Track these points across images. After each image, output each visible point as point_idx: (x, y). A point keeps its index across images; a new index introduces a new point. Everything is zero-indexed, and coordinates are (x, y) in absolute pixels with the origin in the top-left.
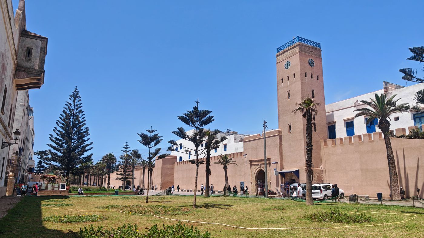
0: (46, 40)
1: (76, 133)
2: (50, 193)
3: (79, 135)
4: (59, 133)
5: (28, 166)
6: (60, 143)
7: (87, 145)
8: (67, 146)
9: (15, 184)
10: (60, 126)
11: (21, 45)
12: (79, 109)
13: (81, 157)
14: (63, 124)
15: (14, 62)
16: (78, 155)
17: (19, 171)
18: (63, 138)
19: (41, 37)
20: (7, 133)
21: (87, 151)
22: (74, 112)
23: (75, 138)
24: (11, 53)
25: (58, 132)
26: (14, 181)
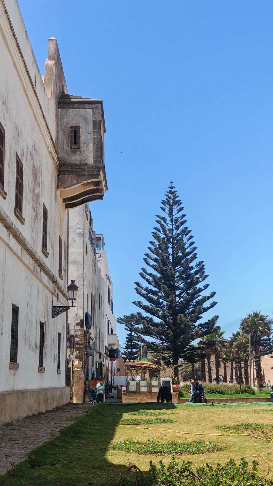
0: (99, 105)
1: (180, 276)
2: (145, 398)
3: (187, 278)
4: (151, 279)
5: (107, 345)
6: (156, 298)
7: (205, 299)
8: (167, 303)
9: (85, 381)
10: (151, 264)
11: (62, 125)
12: (181, 228)
13: (197, 324)
14: (156, 260)
15: (54, 159)
16: (189, 319)
17: (91, 357)
18: (159, 288)
19: (90, 101)
20: (58, 288)
21: (205, 310)
22: (172, 234)
23: (181, 286)
24: (46, 144)
25: (148, 277)
26: (83, 376)
